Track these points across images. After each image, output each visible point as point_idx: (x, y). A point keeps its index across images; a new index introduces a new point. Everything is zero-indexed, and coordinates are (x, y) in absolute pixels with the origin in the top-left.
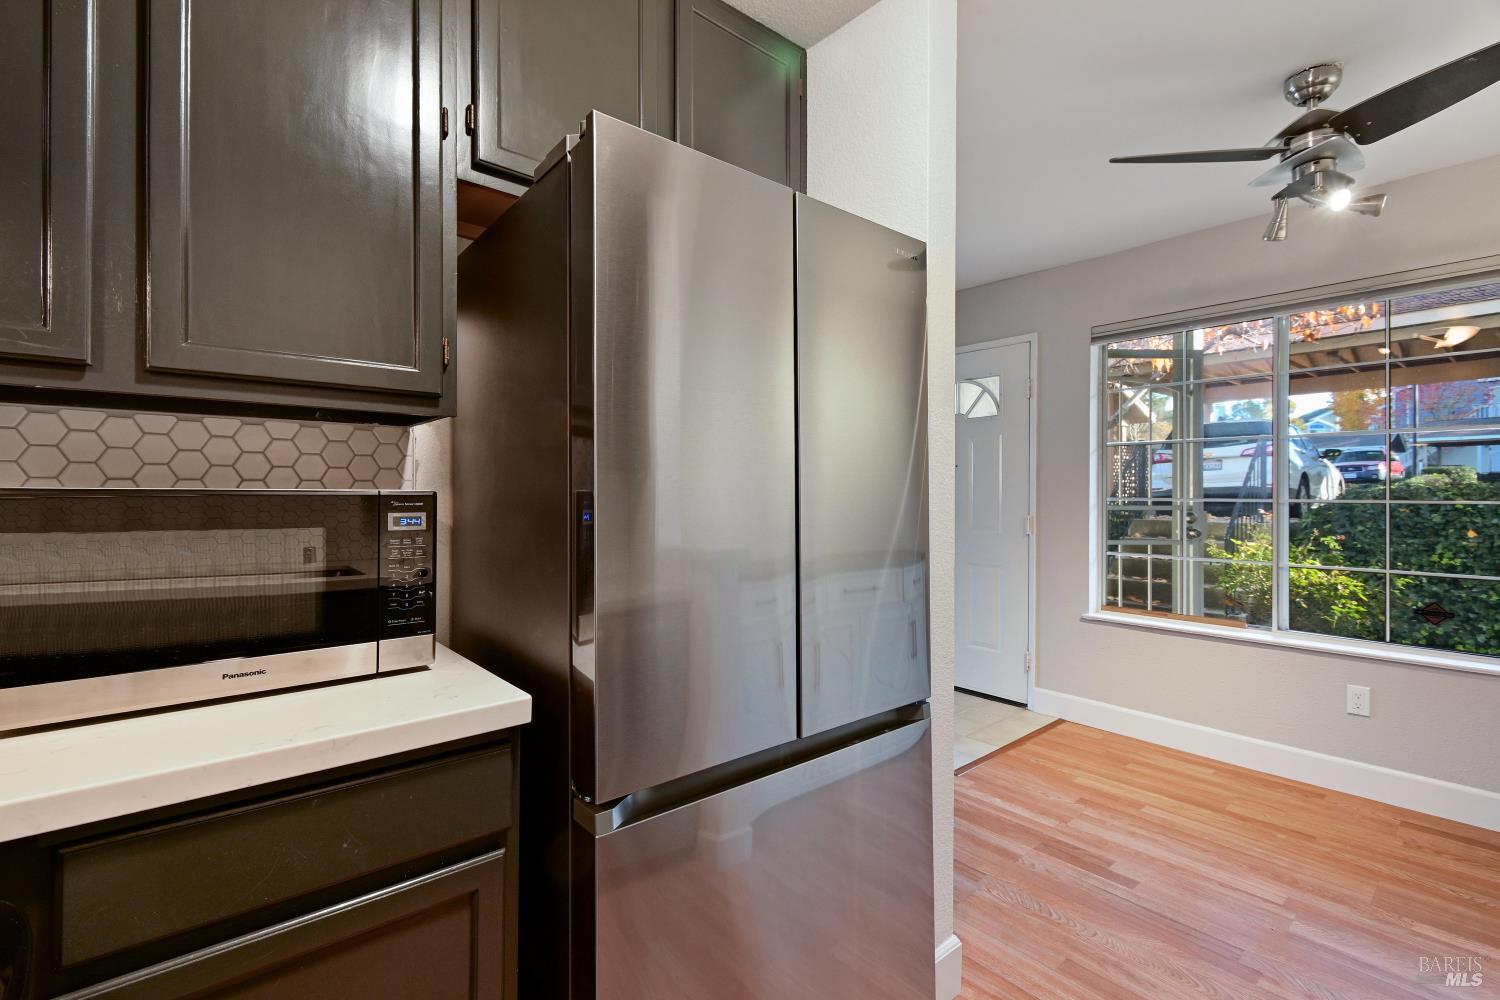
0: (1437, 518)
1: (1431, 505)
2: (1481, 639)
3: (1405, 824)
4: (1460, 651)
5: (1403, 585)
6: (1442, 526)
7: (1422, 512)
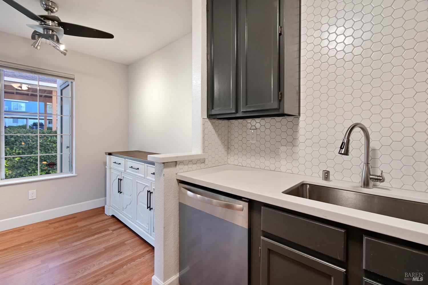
0: (13, 139)
1: (10, 136)
2: (29, 171)
3: (50, 224)
4: (24, 176)
5: (18, 160)
6: (14, 141)
7: (8, 137)
